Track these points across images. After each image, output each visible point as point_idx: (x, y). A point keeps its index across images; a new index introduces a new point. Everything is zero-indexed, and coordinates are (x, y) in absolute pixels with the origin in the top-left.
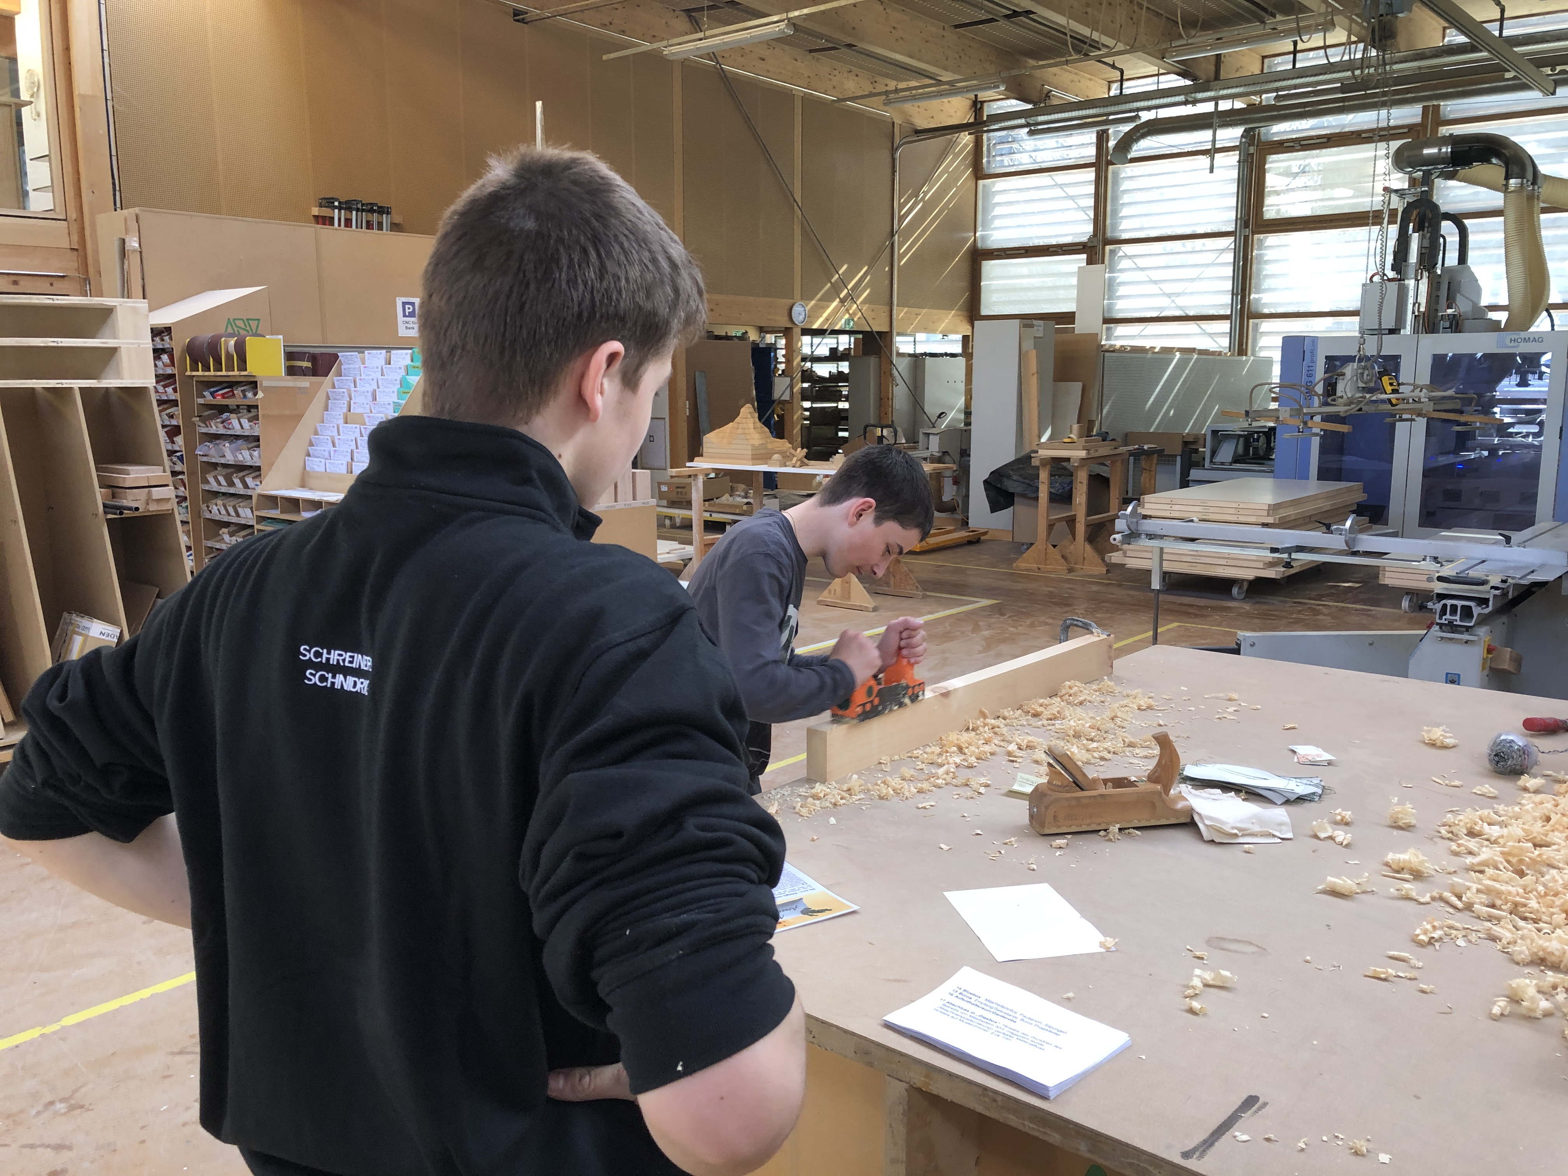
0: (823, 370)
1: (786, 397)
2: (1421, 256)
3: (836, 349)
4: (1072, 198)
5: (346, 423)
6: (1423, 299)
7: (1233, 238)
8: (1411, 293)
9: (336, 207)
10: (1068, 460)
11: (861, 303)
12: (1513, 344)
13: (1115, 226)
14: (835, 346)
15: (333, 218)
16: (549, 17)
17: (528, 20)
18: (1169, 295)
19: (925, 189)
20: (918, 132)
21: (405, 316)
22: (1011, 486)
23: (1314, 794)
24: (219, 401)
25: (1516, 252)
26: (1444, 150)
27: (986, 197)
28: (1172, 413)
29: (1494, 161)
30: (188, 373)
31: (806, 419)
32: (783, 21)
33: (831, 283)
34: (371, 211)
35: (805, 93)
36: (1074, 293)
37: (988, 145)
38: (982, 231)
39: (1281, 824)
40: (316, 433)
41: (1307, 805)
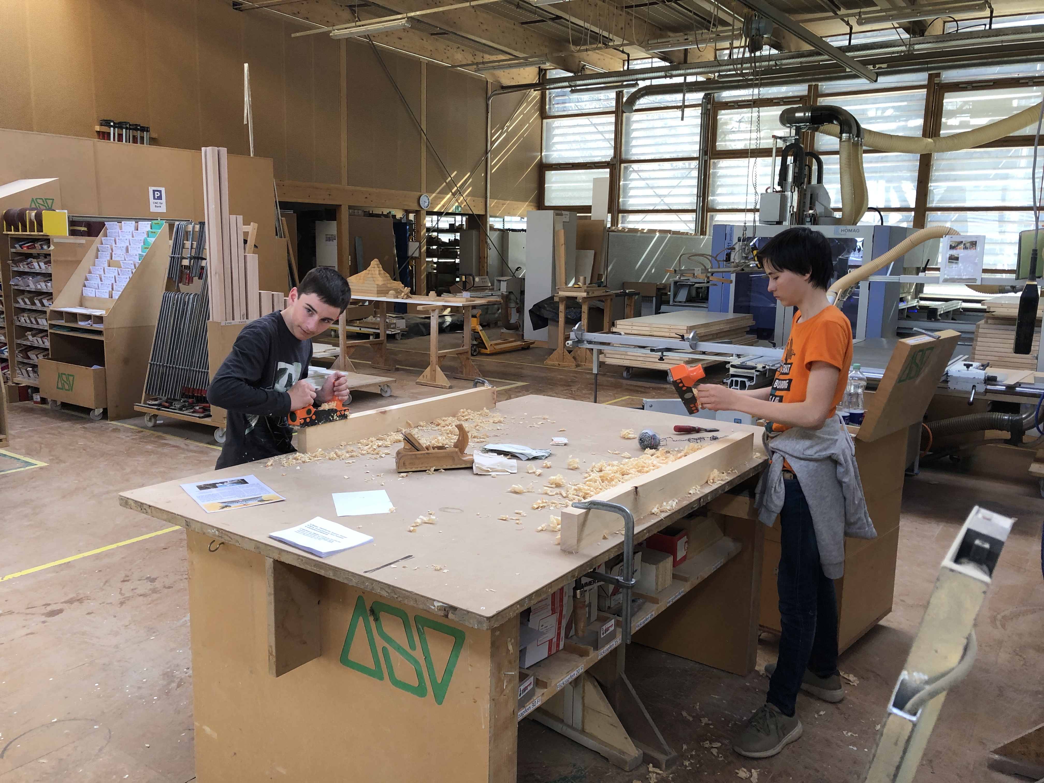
0: (445, 238)
1: (416, 254)
2: (794, 177)
3: (453, 224)
4: (601, 133)
5: (109, 266)
6: (795, 204)
7: (698, 161)
8: (789, 200)
9: (112, 126)
10: (576, 298)
11: (466, 196)
12: (843, 233)
13: (627, 152)
14: (453, 223)
15: (109, 133)
16: (257, 8)
17: (243, 9)
18: (660, 196)
19: (508, 124)
20: (503, 88)
21: (154, 198)
22: (546, 314)
23: (543, 456)
24: (25, 250)
25: (847, 178)
26: (807, 114)
27: (549, 130)
28: (653, 271)
29: (835, 122)
30: (5, 232)
31: (435, 269)
32: (404, 18)
33: (446, 182)
34: (136, 129)
35: (429, 61)
36: (590, 194)
37: (550, 98)
38: (545, 152)
39: (512, 467)
40: (90, 272)
41: (538, 461)
